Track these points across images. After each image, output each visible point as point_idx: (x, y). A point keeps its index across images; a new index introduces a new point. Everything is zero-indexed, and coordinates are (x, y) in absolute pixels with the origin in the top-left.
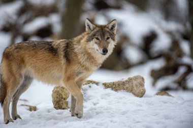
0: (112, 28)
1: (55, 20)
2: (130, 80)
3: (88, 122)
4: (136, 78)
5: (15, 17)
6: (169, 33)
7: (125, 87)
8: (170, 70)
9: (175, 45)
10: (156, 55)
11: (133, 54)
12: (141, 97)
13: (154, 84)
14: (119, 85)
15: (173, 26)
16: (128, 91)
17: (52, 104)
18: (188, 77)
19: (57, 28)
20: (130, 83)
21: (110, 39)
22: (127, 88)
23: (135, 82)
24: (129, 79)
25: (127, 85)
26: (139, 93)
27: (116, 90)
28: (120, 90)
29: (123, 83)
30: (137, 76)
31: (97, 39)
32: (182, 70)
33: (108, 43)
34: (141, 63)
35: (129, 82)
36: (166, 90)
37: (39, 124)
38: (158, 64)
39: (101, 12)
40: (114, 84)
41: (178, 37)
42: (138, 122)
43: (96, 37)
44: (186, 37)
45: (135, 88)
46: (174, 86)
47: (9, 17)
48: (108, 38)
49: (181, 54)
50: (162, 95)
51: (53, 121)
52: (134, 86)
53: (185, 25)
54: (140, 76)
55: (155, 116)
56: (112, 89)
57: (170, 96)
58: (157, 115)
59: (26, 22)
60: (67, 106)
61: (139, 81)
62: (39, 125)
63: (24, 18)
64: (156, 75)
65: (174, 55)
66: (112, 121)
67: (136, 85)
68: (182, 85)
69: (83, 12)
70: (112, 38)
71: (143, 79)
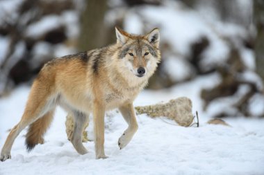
0: (153, 40)
1: (70, 20)
2: (172, 103)
3: (114, 161)
4: (181, 100)
5: (15, 16)
6: (227, 39)
7: (165, 113)
8: (227, 89)
9: (234, 55)
10: (208, 69)
11: (177, 68)
12: (188, 126)
13: (205, 108)
14: (157, 109)
15: (232, 30)
16: (169, 119)
17: (66, 135)
18: (251, 100)
19: (74, 31)
20: (173, 108)
21: (150, 54)
22: (168, 114)
23: (179, 106)
24: (171, 101)
25: (168, 110)
26: (184, 120)
27: (154, 117)
28: (159, 116)
29: (163, 108)
30: (182, 98)
31: (131, 54)
32: (243, 90)
33: (147, 60)
34: (188, 79)
35: (171, 106)
36: (220, 117)
37: (47, 161)
38: (211, 82)
39: (133, 9)
40: (150, 108)
41: (238, 44)
42: (183, 161)
43: (130, 52)
44: (249, 45)
45: (179, 114)
46: (233, 111)
47: (8, 15)
48: (146, 54)
49: (242, 68)
50: (216, 124)
51: (66, 158)
52: (178, 111)
53: (247, 28)
54: (186, 98)
55: (206, 152)
56: (148, 115)
57: (227, 125)
58: (208, 151)
59: (30, 23)
60: (86, 138)
61: (185, 104)
62: (47, 164)
63: (27, 16)
64: (208, 97)
65: (232, 69)
66: (147, 160)
67: (181, 111)
68: (243, 110)
69: (108, 9)
70: (152, 54)
71: (190, 102)
